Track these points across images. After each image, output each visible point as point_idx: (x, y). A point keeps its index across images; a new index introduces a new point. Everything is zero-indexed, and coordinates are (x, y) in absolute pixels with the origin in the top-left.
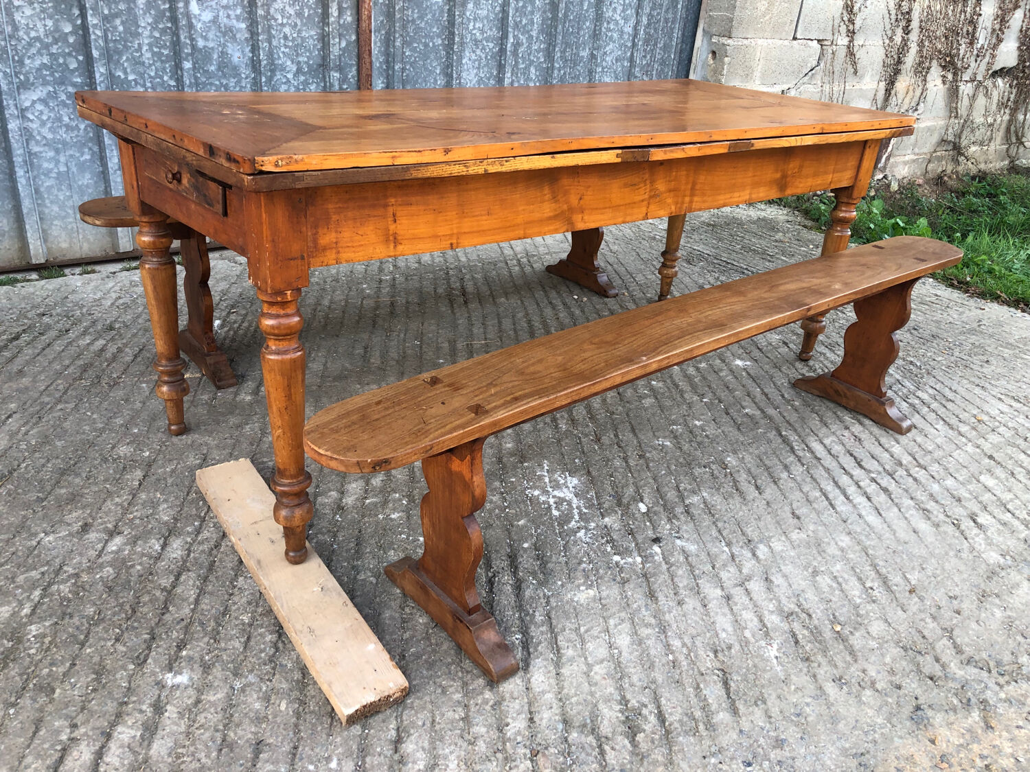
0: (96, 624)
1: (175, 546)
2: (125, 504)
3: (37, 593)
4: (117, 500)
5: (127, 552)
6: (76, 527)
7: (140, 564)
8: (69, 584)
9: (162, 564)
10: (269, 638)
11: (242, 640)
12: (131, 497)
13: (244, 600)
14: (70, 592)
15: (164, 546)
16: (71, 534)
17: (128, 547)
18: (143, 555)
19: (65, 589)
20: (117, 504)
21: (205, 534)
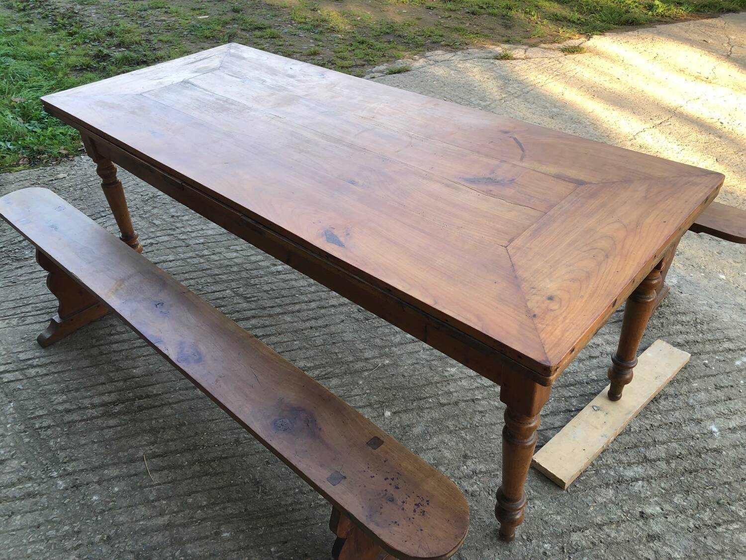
0: (714, 484)
1: (632, 474)
2: (614, 526)
3: (720, 529)
4: (613, 535)
5: (656, 499)
6: (656, 545)
7: (659, 485)
8: (702, 516)
9: (651, 472)
10: (663, 402)
11: (673, 413)
12: (605, 527)
13: (647, 422)
14: (706, 511)
15: (637, 480)
16: (665, 544)
17: (651, 500)
18: (651, 488)
19: (706, 516)
20: (617, 531)
21: (610, 461)
